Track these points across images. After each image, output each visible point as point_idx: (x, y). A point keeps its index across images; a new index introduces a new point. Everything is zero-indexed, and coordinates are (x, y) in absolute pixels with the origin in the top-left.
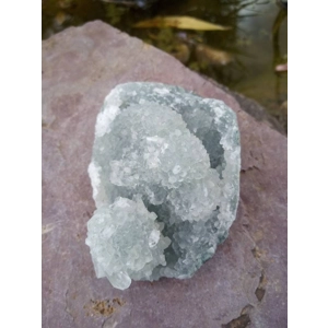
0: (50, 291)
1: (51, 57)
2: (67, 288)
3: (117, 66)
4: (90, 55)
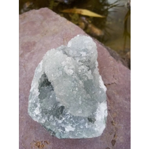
1: (23, 23)
2: (23, 134)
3: (54, 30)
4: (41, 24)
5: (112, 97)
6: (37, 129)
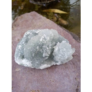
0: (20, 87)
2: (24, 86)
3: (39, 25)
4: (32, 21)
5: (76, 64)
6: (32, 83)
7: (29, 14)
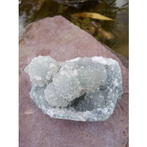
0: (31, 142)
1: (38, 31)
2: (39, 141)
3: (68, 38)
4: (56, 32)
6: (52, 137)
7: (52, 19)
